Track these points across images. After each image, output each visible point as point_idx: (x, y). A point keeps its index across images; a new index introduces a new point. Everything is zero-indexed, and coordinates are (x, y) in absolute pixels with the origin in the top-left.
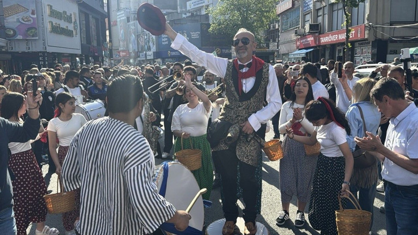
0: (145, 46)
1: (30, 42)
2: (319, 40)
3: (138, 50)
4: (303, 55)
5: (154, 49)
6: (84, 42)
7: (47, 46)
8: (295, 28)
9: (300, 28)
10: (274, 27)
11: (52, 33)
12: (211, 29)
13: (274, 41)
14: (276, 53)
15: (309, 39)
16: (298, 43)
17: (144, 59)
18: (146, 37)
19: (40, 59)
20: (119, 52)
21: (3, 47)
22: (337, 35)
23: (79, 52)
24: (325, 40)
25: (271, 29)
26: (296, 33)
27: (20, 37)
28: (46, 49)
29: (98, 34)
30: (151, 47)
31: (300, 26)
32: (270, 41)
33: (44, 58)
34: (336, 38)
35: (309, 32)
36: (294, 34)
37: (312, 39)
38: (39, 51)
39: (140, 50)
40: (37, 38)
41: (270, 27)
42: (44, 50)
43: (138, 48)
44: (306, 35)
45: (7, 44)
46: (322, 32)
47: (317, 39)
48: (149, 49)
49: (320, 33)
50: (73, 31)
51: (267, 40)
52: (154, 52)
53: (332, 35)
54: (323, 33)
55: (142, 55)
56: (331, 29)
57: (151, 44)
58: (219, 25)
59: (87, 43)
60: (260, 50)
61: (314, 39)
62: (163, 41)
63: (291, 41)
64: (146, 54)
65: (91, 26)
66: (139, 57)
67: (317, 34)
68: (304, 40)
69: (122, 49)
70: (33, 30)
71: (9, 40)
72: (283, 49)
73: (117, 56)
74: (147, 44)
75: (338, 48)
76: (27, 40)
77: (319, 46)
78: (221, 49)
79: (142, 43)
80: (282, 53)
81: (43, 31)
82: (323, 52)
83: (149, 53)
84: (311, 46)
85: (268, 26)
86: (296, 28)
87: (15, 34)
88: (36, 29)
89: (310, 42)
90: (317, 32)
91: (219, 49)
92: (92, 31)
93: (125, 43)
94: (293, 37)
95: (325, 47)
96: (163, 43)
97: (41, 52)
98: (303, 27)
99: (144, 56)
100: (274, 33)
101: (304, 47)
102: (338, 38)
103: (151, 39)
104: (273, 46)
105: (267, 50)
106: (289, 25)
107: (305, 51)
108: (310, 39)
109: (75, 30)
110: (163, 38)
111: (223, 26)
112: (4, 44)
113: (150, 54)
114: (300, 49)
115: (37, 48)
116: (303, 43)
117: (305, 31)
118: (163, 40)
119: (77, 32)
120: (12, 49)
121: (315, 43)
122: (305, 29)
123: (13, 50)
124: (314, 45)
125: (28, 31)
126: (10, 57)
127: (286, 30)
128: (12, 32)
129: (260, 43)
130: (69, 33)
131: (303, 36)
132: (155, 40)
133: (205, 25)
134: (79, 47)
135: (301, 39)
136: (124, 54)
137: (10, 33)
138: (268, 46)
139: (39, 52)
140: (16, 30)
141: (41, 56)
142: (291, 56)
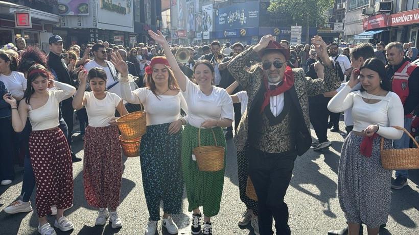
0: (202, 25)
1: (82, 18)
2: (391, 21)
3: (195, 29)
4: (371, 36)
5: (210, 29)
6: (138, 20)
7: (97, 23)
8: (363, 7)
9: (369, 7)
10: (341, 6)
11: (104, 10)
12: (270, 8)
13: (340, 21)
14: (341, 35)
15: (378, 20)
16: (366, 24)
17: (201, 39)
18: (203, 16)
19: (91, 35)
20: (177, 32)
21: (56, 23)
22: (412, 15)
23: (132, 30)
24: (397, 20)
25: (338, 8)
26: (364, 13)
27: (71, 13)
28: (96, 26)
29: (152, 13)
30: (208, 27)
31: (369, 4)
32: (335, 21)
33: (95, 35)
34: (411, 18)
35: (379, 11)
36: (361, 14)
37: (382, 19)
38: (90, 27)
39: (197, 30)
40: (88, 14)
41: (336, 7)
42: (94, 27)
43: (195, 28)
44: (375, 15)
45: (60, 20)
46: (394, 11)
47: (388, 20)
48: (206, 29)
49: (392, 13)
50: (125, 9)
51: (332, 21)
52: (210, 32)
53: (406, 15)
54: (396, 13)
55: (199, 35)
56: (405, 8)
57: (208, 24)
58: (279, 3)
59: (141, 21)
60: (323, 30)
61: (385, 19)
62: (221, 21)
63: (358, 22)
64: (203, 33)
65: (145, 3)
66: (195, 37)
67: (388, 14)
68: (373, 21)
69: (180, 28)
70: (84, 7)
71: (62, 16)
72: (348, 30)
73: (175, 36)
74: (205, 24)
75: (412, 30)
76: (78, 16)
77: (390, 27)
78: (280, 29)
79: (199, 23)
80: (347, 34)
81: (94, 7)
82: (394, 34)
83: (205, 33)
84: (380, 27)
85: (333, 5)
86: (365, 7)
87: (67, 10)
88: (87, 5)
89: (380, 22)
90: (388, 12)
91: (278, 30)
92: (146, 9)
93: (184, 23)
94: (360, 16)
95: (397, 28)
96: (220, 23)
97: (91, 29)
98: (373, 6)
99: (201, 36)
100: (340, 13)
101: (372, 28)
102: (413, 18)
103: (208, 19)
104: (337, 27)
105: (331, 31)
106: (356, 4)
107: (373, 33)
108: (380, 19)
109: (128, 7)
110: (221, 18)
111: (284, 5)
112: (57, 20)
113: (207, 35)
114: (367, 31)
115: (88, 24)
116: (372, 24)
117: (374, 11)
118: (220, 19)
119: (130, 9)
120: (64, 25)
121: (386, 23)
122: (374, 9)
123: (66, 27)
124: (384, 26)
125: (79, 7)
126: (67, 33)
127: (353, 10)
128: (64, 8)
129: (324, 23)
130: (121, 11)
131: (372, 16)
132: (212, 20)
133: (265, 4)
134: (132, 25)
135: (370, 19)
136: (182, 33)
137: (62, 9)
138: (332, 27)
139: (90, 29)
140: (69, 6)
141: (92, 33)
142: (357, 38)
